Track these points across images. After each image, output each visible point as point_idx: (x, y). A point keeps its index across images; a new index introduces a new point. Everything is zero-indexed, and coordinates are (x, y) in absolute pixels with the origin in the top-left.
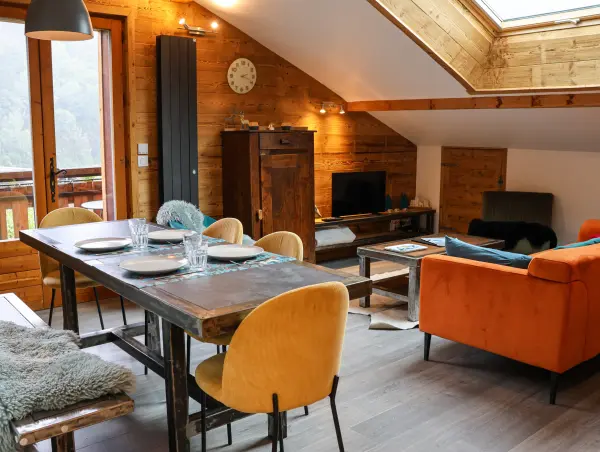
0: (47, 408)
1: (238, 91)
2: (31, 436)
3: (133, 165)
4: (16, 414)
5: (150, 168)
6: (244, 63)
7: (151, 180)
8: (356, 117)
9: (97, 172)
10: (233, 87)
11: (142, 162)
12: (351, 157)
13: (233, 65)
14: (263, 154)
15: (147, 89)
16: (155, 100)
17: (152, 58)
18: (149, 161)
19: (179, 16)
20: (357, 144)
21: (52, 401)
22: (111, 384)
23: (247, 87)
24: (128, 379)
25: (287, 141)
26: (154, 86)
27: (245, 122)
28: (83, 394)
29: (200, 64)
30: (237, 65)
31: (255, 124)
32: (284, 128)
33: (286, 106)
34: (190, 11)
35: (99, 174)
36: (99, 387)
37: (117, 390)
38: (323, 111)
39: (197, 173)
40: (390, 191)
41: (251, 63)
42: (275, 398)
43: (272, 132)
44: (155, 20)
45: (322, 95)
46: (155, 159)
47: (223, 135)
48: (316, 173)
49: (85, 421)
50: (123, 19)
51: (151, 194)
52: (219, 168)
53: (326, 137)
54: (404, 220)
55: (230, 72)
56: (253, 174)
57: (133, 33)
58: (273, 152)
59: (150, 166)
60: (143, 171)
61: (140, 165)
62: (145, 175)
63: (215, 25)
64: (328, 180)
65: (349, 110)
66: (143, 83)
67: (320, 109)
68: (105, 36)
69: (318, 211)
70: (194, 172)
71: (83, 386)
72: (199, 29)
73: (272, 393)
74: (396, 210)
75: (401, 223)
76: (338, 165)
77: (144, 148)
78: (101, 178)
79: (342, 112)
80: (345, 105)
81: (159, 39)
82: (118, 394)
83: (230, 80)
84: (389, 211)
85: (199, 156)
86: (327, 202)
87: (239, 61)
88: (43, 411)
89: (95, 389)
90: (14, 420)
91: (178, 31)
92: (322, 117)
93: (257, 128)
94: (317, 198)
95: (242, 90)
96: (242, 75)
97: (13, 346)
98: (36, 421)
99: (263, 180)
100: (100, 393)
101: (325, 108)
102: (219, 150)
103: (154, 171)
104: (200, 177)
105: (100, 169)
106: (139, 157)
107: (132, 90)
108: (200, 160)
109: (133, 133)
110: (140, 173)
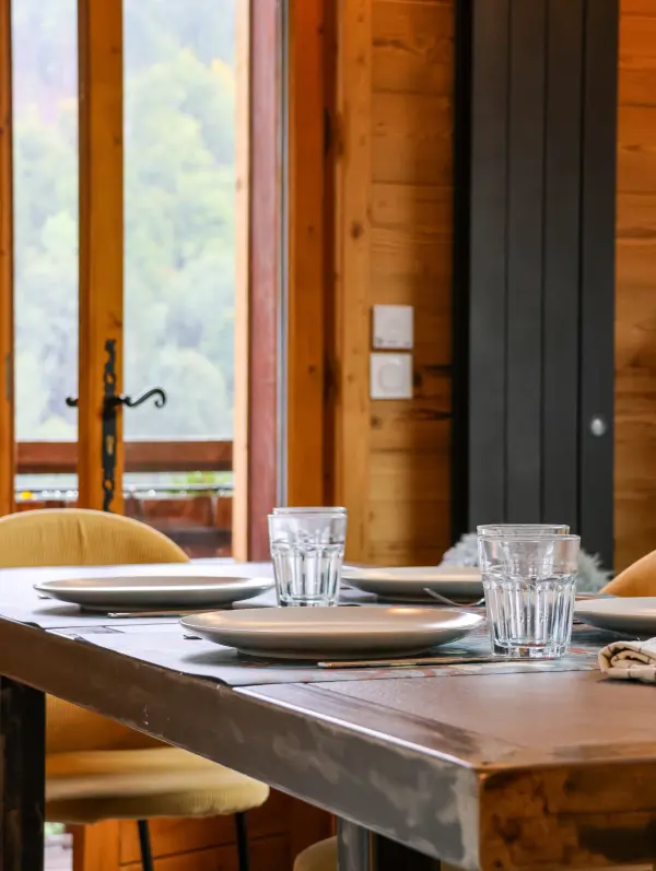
3: (349, 393)
5: (417, 409)
7: (417, 453)
9: (217, 456)
11: (389, 378)
15: (417, 89)
16: (447, 134)
18: (417, 380)
26: (442, 75)
35: (225, 465)
39: (609, 433)
46: (437, 370)
51: (417, 507)
59: (418, 395)
60: (389, 417)
61: (378, 393)
62: (392, 433)
66: (399, 65)
70: (597, 426)
77: (395, 322)
78: (233, 483)
85: (620, 362)
103: (439, 416)
104: (620, 451)
105: (226, 448)
106: (377, 360)
107: (355, 90)
108: (623, 385)
109: (355, 261)
110: (375, 422)
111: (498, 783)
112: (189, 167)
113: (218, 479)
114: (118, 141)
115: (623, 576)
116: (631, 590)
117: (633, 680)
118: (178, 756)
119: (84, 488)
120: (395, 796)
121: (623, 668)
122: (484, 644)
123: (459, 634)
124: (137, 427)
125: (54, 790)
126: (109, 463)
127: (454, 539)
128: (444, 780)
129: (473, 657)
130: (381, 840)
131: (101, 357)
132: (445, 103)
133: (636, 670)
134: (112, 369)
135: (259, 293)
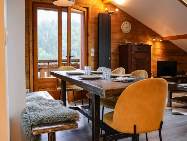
0: (45, 123)
1: (125, 32)
2: (37, 131)
3: (89, 55)
4: (34, 123)
5: (95, 57)
6: (127, 23)
7: (95, 61)
8: (166, 43)
10: (123, 31)
11: (93, 54)
12: (164, 56)
13: (123, 24)
14: (133, 53)
15: (95, 31)
17: (97, 21)
18: (95, 55)
19: (105, 7)
20: (166, 52)
21: (48, 120)
22: (70, 117)
23: (128, 31)
24: (76, 115)
25: (141, 49)
26: (97, 30)
27: (127, 42)
28: (59, 119)
29: (112, 23)
30: (125, 23)
31: (130, 42)
32: (141, 44)
33: (141, 38)
34: (109, 6)
36: (66, 117)
37: (72, 119)
38: (154, 40)
39: (110, 59)
40: (178, 69)
41: (129, 23)
42: (135, 127)
43: (136, 45)
44: (98, 9)
45: (154, 34)
46: (97, 54)
47: (120, 46)
48: (151, 61)
49: (58, 129)
50: (87, 8)
51: (95, 65)
52: (118, 58)
53: (155, 49)
54: (183, 80)
55: (122, 26)
56: (129, 59)
57: (91, 13)
58: (136, 52)
61: (92, 56)
62: (93, 59)
63: (117, 10)
64: (156, 64)
65: (163, 40)
66: (93, 29)
67: (153, 39)
68: (82, 15)
69: (152, 74)
70: (109, 58)
71: (59, 116)
72: (112, 12)
73: (134, 125)
74: (181, 76)
75: (182, 81)
76: (160, 59)
77: (93, 50)
79: (161, 40)
80: (162, 38)
81: (99, 15)
82: (72, 121)
83: (122, 29)
84: (178, 76)
85: (111, 53)
86: (156, 72)
87: (125, 22)
88: (44, 123)
89: (64, 118)
90: (33, 125)
91: (105, 12)
92: (154, 42)
93: (131, 44)
94: (152, 70)
95: (126, 32)
96: (126, 27)
97: (40, 103)
98: (40, 126)
99: (133, 61)
100: (65, 120)
101: (155, 38)
102: (118, 52)
103: (96, 58)
104: (111, 60)
105: (79, 60)
106: (92, 53)
107: (90, 31)
108: (112, 55)
109: (90, 45)
110: (91, 58)
111: (107, 91)
112: (74, 36)
113: (78, 62)
114: (71, 35)
115: (113, 71)
116: (114, 73)
117: (116, 81)
118: (75, 86)
119: (68, 63)
120: (98, 92)
121: (115, 80)
122: (103, 78)
123: (101, 77)
124: (72, 58)
125: (67, 89)
126: (70, 62)
127: (98, 68)
128: (102, 91)
129: (102, 79)
130: (95, 95)
131: (69, 53)
132: (97, 32)
133: (116, 80)
134: (70, 54)
135: (82, 48)
